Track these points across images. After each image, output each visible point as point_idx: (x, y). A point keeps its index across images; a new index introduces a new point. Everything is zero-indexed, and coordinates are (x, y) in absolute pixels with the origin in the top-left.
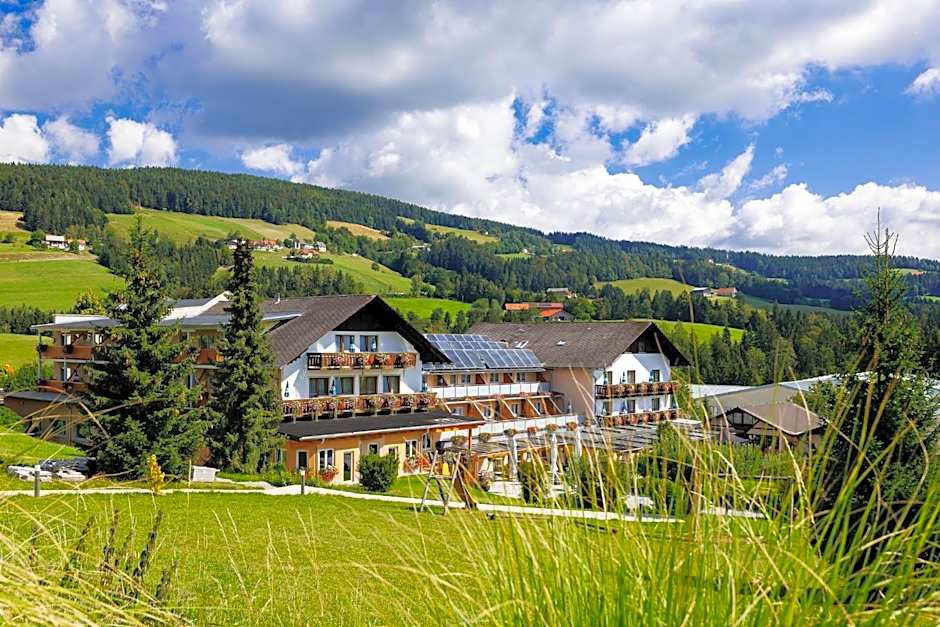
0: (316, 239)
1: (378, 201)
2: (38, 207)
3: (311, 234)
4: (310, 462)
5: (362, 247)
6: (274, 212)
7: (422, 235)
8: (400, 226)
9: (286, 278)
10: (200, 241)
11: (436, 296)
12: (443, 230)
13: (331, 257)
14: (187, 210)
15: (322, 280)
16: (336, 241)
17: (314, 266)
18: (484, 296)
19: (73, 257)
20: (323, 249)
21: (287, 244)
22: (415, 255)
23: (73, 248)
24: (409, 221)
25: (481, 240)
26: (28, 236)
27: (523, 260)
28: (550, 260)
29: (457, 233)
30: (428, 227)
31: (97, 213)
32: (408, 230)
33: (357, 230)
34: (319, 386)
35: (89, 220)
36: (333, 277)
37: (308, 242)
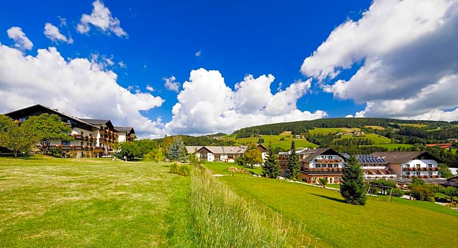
0: (361, 131)
1: (381, 119)
2: (295, 130)
3: (360, 130)
5: (376, 131)
6: (349, 126)
7: (397, 127)
8: (389, 125)
9: (351, 141)
10: (329, 134)
11: (400, 143)
12: (405, 125)
13: (365, 135)
14: (327, 127)
15: (362, 141)
16: (368, 131)
17: (360, 137)
18: (418, 142)
20: (363, 133)
21: (352, 133)
22: (394, 132)
23: (301, 138)
24: (392, 123)
25: (420, 126)
26: (293, 135)
27: (437, 131)
28: (449, 130)
29: (410, 125)
30: (399, 124)
31: (306, 130)
32: (392, 126)
33: (374, 127)
34: (317, 166)
35: (305, 131)
36: (365, 140)
37: (359, 132)
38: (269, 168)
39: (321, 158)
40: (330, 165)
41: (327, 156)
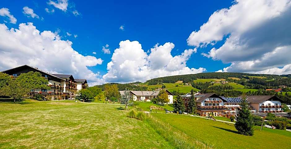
0: (226, 81)
1: (239, 73)
2: (185, 80)
3: (225, 80)
4: (203, 113)
5: (235, 81)
6: (218, 77)
7: (248, 78)
8: (243, 77)
9: (220, 87)
10: (206, 83)
11: (250, 88)
12: (252, 77)
13: (229, 83)
14: (205, 78)
15: (226, 87)
16: (230, 81)
17: (225, 85)
18: (261, 88)
19: (189, 86)
20: (227, 82)
21: (221, 82)
22: (246, 82)
23: (189, 85)
24: (245, 76)
25: (262, 78)
26: (183, 83)
27: (273, 81)
28: (280, 80)
29: (256, 77)
30: (249, 77)
31: (192, 80)
32: (245, 78)
33: (234, 78)
35: (191, 81)
36: (229, 86)
37: (224, 81)
38: (178, 107)
39: (208, 100)
40: (214, 105)
41: (212, 98)
